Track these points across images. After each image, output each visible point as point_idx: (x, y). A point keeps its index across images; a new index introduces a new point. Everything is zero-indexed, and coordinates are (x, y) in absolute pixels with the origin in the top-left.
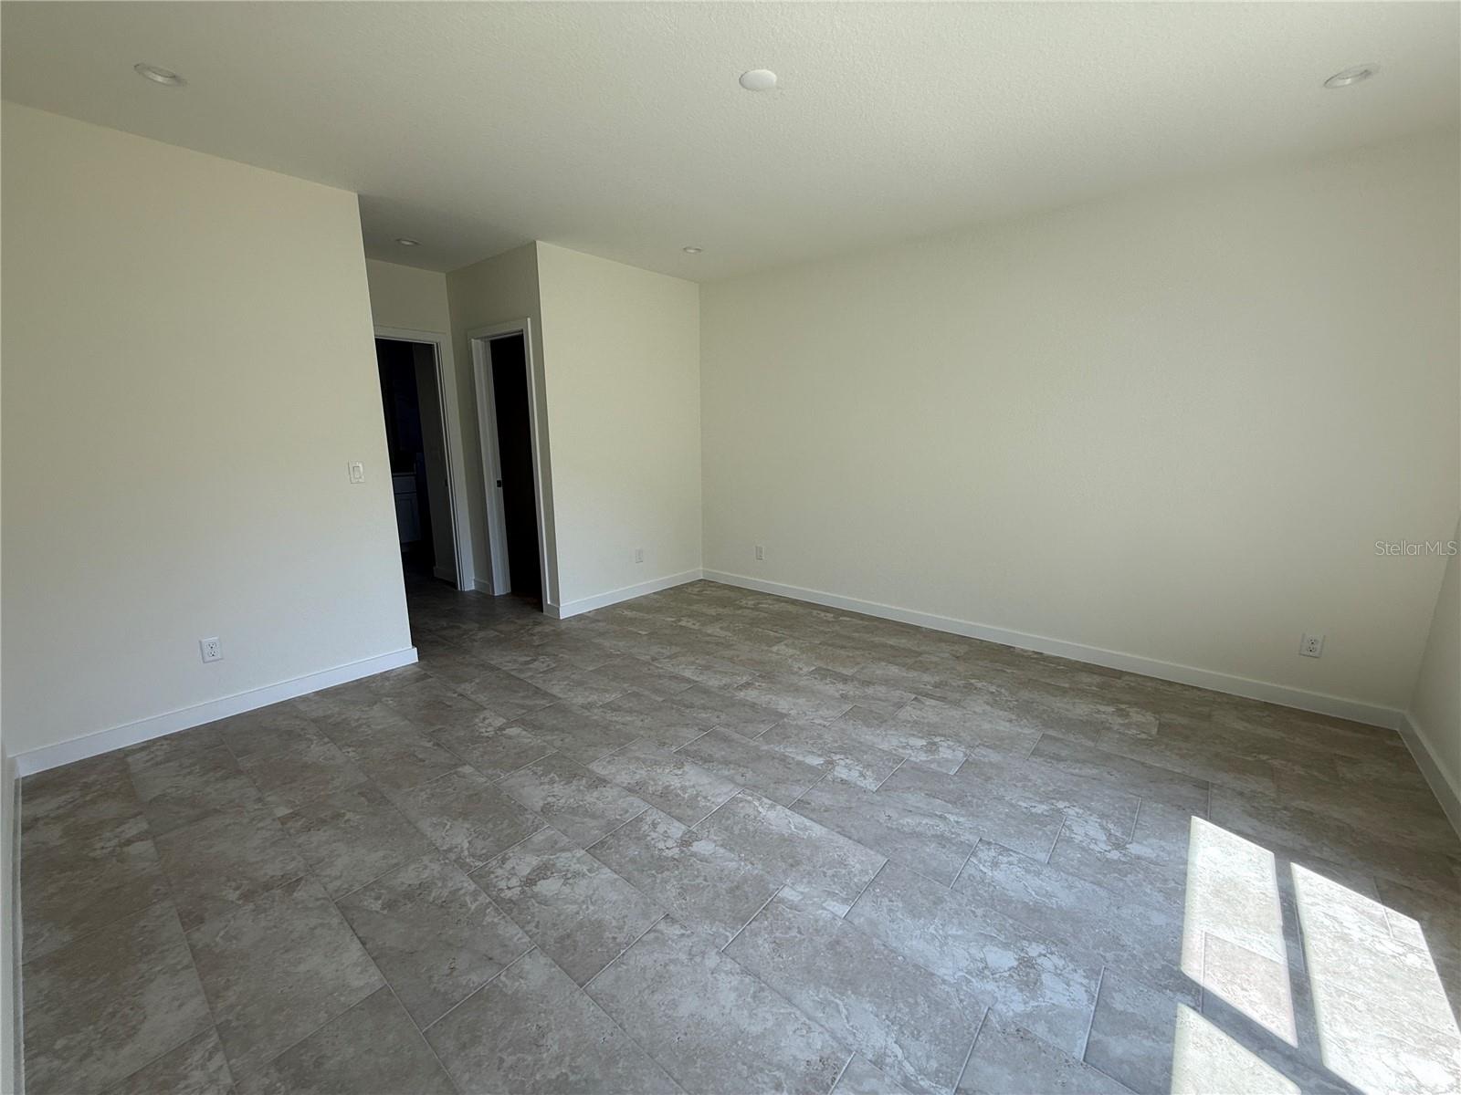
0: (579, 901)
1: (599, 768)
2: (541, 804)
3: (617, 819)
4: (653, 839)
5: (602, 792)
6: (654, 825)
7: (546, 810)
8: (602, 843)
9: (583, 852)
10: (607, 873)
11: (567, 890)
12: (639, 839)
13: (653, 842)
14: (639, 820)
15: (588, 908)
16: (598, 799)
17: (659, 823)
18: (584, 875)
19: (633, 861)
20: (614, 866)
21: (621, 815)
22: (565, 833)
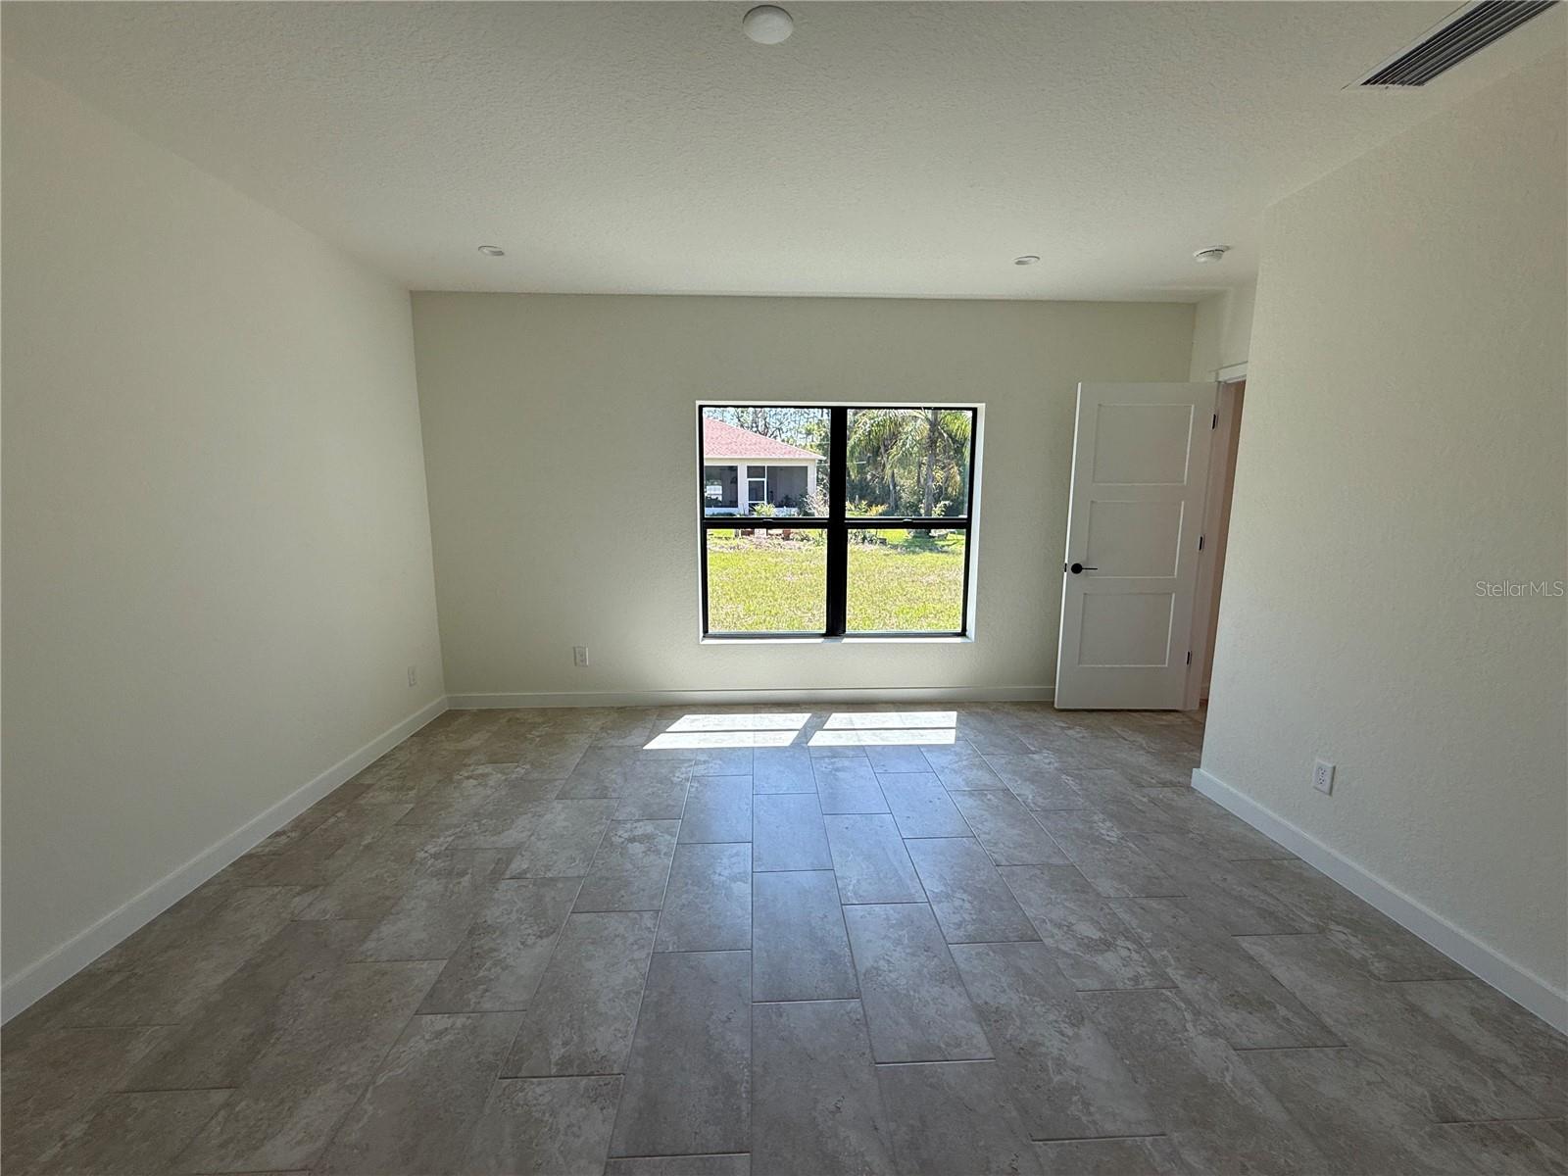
0: (1061, 906)
1: (979, 1041)
2: (1083, 1031)
3: (994, 952)
4: (971, 914)
5: (995, 997)
6: (959, 926)
7: (1077, 1018)
8: (1022, 939)
9: (1046, 941)
10: (1030, 913)
11: (1072, 919)
12: (984, 922)
13: (973, 912)
14: (972, 940)
15: (1056, 898)
16: (1004, 991)
17: (954, 924)
18: (1051, 921)
19: (1001, 909)
20: (1020, 913)
21: (988, 955)
22: (1059, 972)
